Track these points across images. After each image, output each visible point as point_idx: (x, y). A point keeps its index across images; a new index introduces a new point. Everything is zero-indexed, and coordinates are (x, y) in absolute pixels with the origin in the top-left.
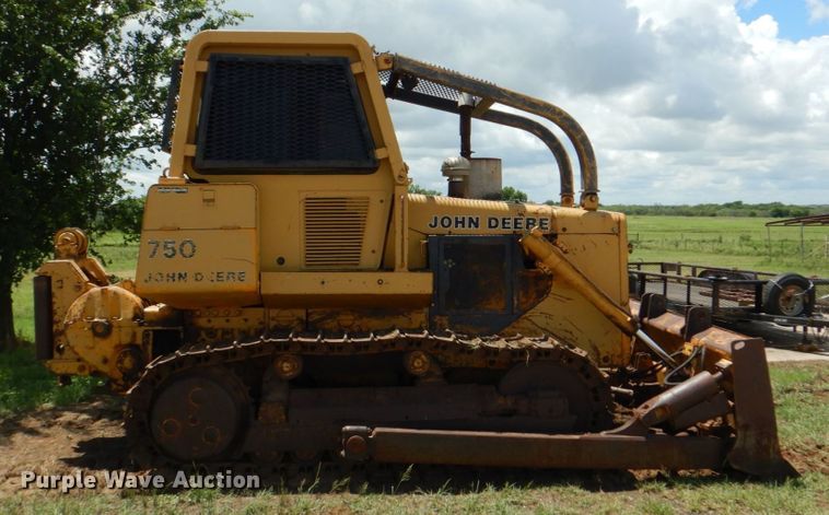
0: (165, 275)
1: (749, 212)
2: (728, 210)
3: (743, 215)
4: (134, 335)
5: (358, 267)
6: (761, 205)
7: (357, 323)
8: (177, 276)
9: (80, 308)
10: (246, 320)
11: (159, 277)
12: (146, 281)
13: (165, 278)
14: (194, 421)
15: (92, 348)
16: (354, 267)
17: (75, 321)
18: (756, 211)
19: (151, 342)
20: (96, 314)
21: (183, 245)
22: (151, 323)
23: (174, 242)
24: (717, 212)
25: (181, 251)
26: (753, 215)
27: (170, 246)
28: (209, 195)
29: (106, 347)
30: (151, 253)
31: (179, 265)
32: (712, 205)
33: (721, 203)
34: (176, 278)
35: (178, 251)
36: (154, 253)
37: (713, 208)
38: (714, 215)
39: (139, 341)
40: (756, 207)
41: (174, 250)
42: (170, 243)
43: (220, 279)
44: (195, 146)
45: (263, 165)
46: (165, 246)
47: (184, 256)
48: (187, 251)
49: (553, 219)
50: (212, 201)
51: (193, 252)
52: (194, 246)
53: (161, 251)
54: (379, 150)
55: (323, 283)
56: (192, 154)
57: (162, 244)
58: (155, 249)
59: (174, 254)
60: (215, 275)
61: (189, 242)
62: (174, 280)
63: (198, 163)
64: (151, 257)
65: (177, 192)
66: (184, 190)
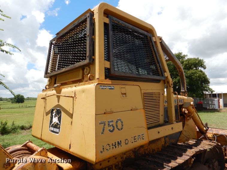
0: (111, 145)
8: (117, 143)
11: (108, 147)
12: (101, 152)
13: (111, 147)
21: (117, 122)
23: (112, 121)
25: (117, 126)
27: (111, 124)
28: (123, 91)
30: (102, 131)
31: (117, 136)
34: (117, 145)
35: (115, 127)
36: (104, 130)
41: (113, 127)
42: (111, 122)
43: (135, 140)
44: (109, 63)
45: (136, 76)
46: (109, 124)
47: (119, 130)
48: (120, 126)
49: (184, 99)
50: (125, 94)
51: (122, 126)
52: (122, 122)
53: (107, 128)
54: (165, 73)
55: (159, 132)
56: (108, 66)
57: (107, 123)
58: (104, 128)
59: (114, 129)
60: (133, 138)
61: (119, 120)
62: (116, 147)
63: (112, 72)
64: (102, 133)
65: (110, 89)
66: (113, 87)
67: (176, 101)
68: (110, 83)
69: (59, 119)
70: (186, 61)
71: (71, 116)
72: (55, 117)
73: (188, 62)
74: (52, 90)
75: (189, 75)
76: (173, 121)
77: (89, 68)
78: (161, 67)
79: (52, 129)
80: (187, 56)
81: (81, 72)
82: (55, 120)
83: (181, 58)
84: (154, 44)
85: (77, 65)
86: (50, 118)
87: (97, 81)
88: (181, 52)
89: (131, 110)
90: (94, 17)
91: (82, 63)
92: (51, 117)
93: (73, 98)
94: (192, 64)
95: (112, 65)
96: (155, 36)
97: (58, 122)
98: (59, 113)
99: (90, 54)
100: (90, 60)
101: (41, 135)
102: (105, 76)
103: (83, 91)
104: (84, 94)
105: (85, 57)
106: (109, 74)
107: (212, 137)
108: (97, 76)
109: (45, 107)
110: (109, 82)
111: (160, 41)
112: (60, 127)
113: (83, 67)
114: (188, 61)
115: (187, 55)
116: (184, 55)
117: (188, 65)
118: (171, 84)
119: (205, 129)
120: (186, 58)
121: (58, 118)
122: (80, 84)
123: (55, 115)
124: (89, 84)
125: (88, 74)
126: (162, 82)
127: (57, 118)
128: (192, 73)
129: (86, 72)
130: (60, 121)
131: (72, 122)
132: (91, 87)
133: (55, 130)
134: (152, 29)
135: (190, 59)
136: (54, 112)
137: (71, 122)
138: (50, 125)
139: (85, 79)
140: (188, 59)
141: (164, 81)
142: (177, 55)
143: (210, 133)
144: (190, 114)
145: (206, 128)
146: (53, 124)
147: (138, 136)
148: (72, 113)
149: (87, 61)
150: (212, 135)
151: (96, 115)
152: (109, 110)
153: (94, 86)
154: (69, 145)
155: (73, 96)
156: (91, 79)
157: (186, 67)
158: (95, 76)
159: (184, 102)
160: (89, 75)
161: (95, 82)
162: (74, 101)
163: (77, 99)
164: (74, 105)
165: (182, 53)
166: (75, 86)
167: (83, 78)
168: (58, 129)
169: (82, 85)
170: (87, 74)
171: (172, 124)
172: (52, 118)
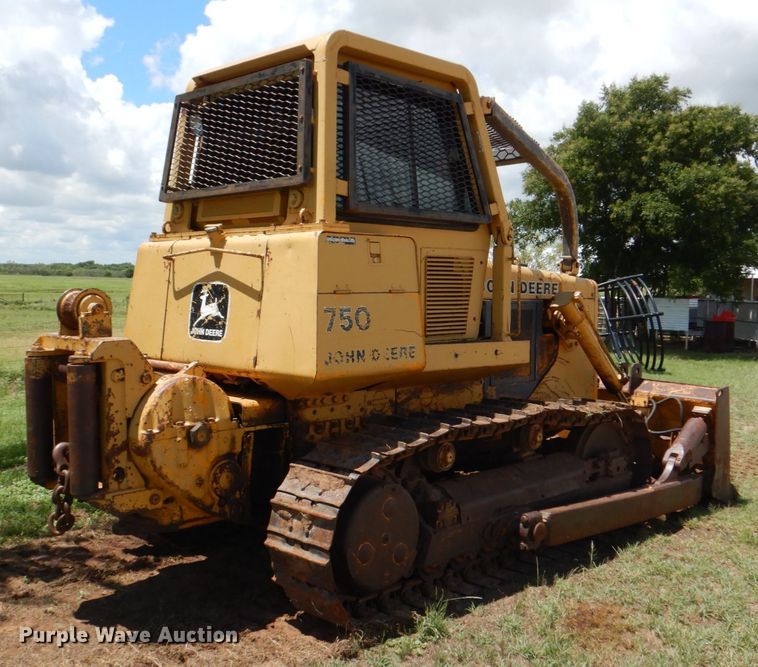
0: (344, 355)
1: (104, 272)
2: (83, 270)
3: (99, 275)
4: (233, 440)
5: (465, 337)
6: (113, 265)
7: (435, 401)
8: (356, 354)
9: (166, 409)
10: (349, 407)
11: (338, 357)
12: (327, 363)
13: (345, 358)
14: (386, 540)
15: (185, 466)
16: (460, 337)
17: (161, 429)
18: (111, 272)
19: (251, 448)
20: (186, 415)
21: (358, 312)
22: (252, 422)
23: (349, 310)
24: (74, 271)
25: (357, 321)
26: (108, 275)
27: (346, 314)
28: (375, 249)
29: (201, 462)
30: (328, 325)
31: (357, 340)
32: (66, 265)
33: (74, 263)
34: (355, 357)
35: (354, 321)
36: (332, 324)
37: (68, 268)
38: (70, 275)
39: (238, 449)
40: (108, 267)
41: (351, 321)
42: (345, 311)
43: (395, 356)
44: (346, 183)
45: (408, 214)
46: (342, 315)
47: (361, 329)
48: (363, 322)
49: (560, 284)
50: (378, 256)
51: (369, 322)
52: (368, 315)
53: (338, 323)
54: (491, 205)
55: (456, 356)
56: (344, 193)
57: (338, 313)
58: (332, 320)
59: (351, 326)
60: (390, 351)
61: (363, 309)
62: (353, 360)
63: (352, 205)
64: (329, 330)
65: (346, 243)
66: (352, 240)
67: (535, 286)
68: (348, 230)
69: (223, 308)
70: (681, 121)
71: (258, 296)
72: (208, 303)
73: (691, 126)
74: (190, 237)
75: (682, 186)
76: (504, 334)
77: (301, 192)
78: (482, 188)
79: (201, 331)
80: (687, 93)
81: (277, 199)
82: (209, 310)
83: (660, 103)
84: (466, 121)
85: (271, 182)
86: (190, 309)
87: (321, 225)
88: (660, 74)
89: (390, 292)
90: (316, 70)
91: (285, 181)
92: (193, 304)
93: (264, 258)
94: (706, 138)
95: (352, 188)
96: (473, 98)
97: (219, 314)
98: (219, 293)
99: (305, 163)
100: (305, 177)
101: (162, 349)
102: (337, 214)
103: (289, 245)
104: (290, 251)
105: (295, 167)
106: (345, 211)
107: (645, 407)
108: (320, 214)
109: (169, 282)
110: (344, 227)
111: (488, 111)
112: (224, 326)
113: (285, 191)
114: (687, 123)
115: (689, 92)
116: (676, 92)
117: (684, 142)
118: (506, 237)
119: (619, 377)
120: (684, 105)
121: (219, 306)
122: (278, 228)
123: (208, 298)
124: (302, 230)
125: (298, 208)
126: (481, 230)
127: (214, 305)
128: (699, 181)
129: (294, 203)
130: (224, 312)
131: (259, 312)
132: (308, 237)
133: (209, 332)
134: (465, 78)
135: (701, 111)
136: (205, 290)
137: (256, 313)
138: (192, 323)
139: (290, 217)
140: (692, 109)
141: (489, 226)
142: (643, 86)
143: (642, 396)
144: (571, 327)
145: (623, 376)
146: (202, 321)
147: (402, 349)
148: (258, 289)
149: (298, 179)
150: (646, 400)
151: (319, 294)
152: (342, 287)
153: (316, 234)
154: (252, 358)
155: (263, 254)
156: (306, 218)
157: (674, 150)
158: (314, 213)
159: (560, 291)
160: (302, 210)
161: (316, 228)
162: (266, 266)
163: (273, 262)
164: (265, 275)
165: (666, 78)
166: (265, 233)
167: (284, 214)
168: (220, 329)
169: (282, 231)
170: (296, 205)
171: (498, 341)
172: (197, 306)
